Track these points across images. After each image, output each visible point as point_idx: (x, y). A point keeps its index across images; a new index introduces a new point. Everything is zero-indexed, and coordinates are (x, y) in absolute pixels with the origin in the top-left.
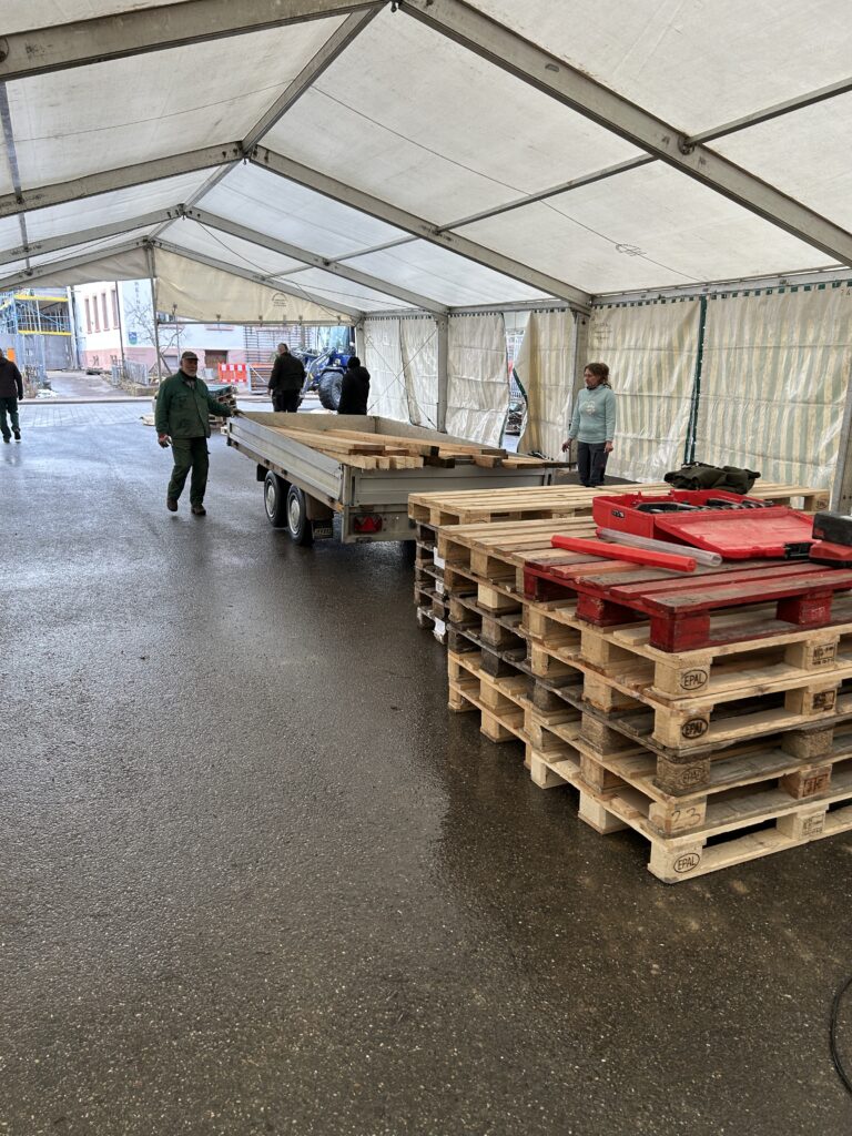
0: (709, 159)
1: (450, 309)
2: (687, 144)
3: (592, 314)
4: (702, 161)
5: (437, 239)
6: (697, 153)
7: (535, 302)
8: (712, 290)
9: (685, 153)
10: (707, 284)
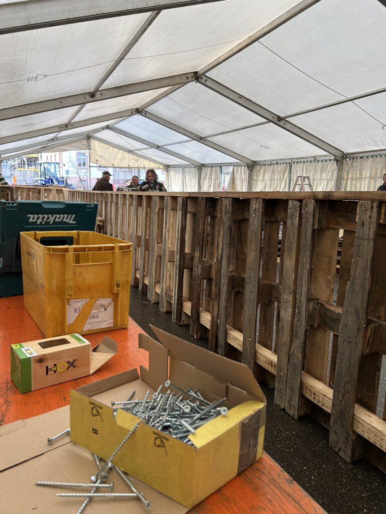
0: (286, 123)
1: (203, 165)
2: (280, 119)
3: (254, 168)
4: (285, 124)
5: (201, 141)
6: (283, 121)
7: (234, 163)
8: (293, 160)
9: (279, 121)
10: (292, 159)
